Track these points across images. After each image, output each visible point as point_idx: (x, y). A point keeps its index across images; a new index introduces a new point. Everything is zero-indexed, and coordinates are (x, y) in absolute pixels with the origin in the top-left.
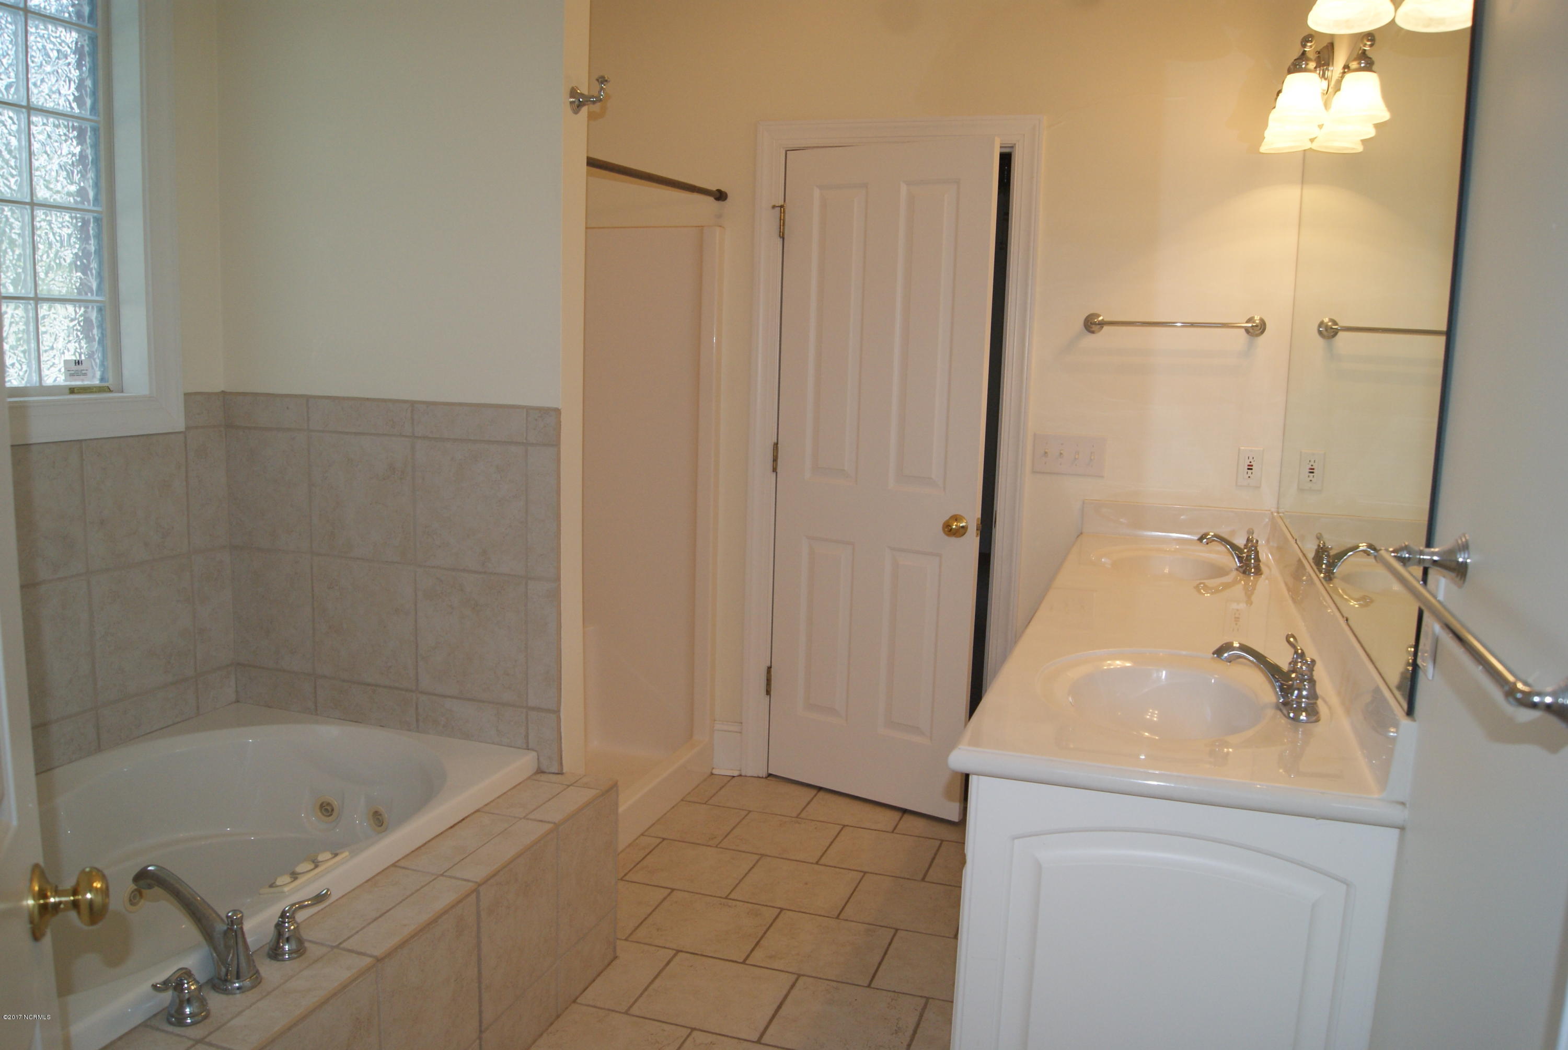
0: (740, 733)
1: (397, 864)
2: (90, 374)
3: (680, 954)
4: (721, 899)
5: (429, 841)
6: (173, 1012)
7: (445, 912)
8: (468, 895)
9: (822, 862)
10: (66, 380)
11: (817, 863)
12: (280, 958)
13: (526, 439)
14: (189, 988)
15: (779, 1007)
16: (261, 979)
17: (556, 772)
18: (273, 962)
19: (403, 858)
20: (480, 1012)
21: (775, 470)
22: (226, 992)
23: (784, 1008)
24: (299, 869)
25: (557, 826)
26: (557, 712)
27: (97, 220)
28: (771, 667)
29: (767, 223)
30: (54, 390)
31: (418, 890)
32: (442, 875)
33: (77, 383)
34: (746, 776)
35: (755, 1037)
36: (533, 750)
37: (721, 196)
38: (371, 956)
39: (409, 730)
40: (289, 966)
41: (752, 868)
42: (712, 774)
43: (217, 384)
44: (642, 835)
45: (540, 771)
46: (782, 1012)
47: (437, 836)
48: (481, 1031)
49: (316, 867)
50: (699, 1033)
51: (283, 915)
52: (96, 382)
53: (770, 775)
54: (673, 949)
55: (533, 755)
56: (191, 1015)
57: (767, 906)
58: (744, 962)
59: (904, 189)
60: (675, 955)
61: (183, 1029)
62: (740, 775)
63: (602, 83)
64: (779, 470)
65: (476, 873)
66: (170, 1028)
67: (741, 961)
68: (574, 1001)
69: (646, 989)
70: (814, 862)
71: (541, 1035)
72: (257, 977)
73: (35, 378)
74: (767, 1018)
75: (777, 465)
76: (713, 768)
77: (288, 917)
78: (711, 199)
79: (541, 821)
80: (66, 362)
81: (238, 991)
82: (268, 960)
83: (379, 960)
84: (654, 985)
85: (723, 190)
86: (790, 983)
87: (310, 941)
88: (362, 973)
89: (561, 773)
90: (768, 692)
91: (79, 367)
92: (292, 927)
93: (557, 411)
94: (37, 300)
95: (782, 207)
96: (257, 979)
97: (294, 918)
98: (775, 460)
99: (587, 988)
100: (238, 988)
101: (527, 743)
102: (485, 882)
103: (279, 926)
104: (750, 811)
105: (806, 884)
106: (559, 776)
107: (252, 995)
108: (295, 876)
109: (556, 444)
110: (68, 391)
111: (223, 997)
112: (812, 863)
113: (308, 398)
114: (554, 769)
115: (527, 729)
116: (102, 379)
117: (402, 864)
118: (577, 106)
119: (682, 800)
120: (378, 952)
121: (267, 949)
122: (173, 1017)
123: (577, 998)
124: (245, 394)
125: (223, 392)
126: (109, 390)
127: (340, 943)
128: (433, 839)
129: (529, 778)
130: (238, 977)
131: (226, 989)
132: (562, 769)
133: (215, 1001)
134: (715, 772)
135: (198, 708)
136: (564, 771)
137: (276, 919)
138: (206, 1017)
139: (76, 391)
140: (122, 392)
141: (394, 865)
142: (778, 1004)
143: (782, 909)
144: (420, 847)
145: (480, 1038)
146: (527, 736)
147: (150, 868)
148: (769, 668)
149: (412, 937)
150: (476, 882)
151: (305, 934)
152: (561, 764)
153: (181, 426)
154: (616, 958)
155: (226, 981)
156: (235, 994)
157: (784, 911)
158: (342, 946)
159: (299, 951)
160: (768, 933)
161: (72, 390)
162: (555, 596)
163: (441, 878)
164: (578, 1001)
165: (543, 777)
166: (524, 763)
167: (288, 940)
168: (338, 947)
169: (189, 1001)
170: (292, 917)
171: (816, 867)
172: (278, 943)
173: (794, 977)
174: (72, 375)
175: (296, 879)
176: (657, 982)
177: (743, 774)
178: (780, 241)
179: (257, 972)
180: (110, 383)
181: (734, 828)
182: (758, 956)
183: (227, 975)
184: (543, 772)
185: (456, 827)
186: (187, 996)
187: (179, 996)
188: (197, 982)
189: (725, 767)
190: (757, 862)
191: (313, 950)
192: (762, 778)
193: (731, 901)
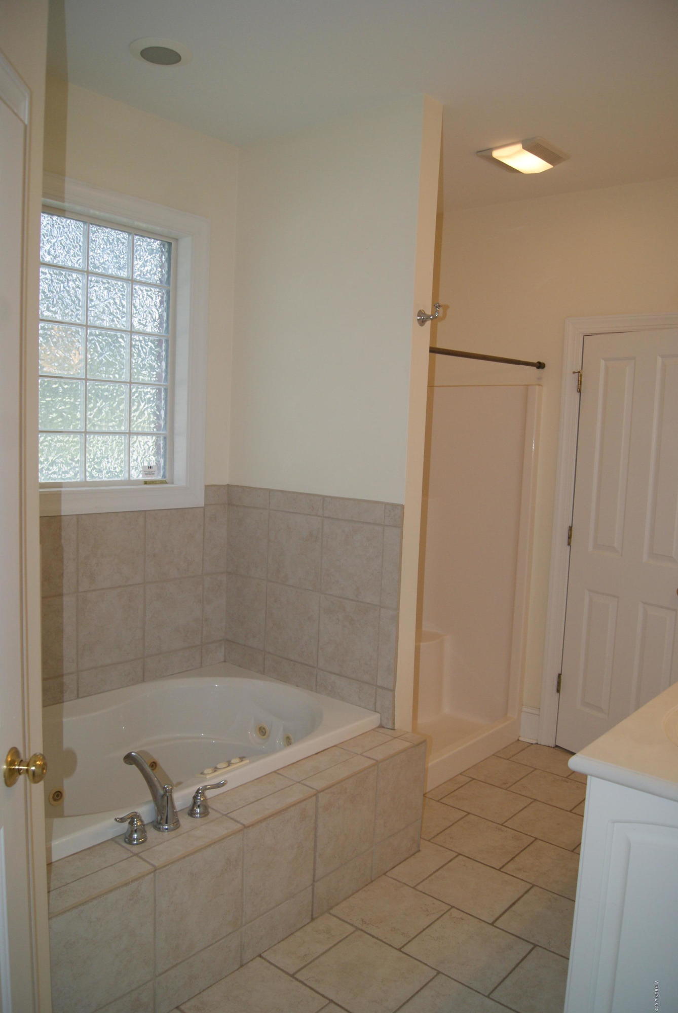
0: (539, 715)
1: (278, 772)
2: (156, 473)
3: (460, 856)
4: (498, 825)
5: (300, 761)
6: (127, 836)
7: (294, 805)
8: (311, 797)
9: (573, 811)
10: (143, 477)
11: (571, 811)
12: (194, 816)
13: (384, 523)
14: (137, 824)
15: (514, 904)
16: (179, 826)
17: (391, 728)
18: (190, 817)
19: (281, 768)
20: (314, 870)
21: (569, 544)
22: (159, 829)
23: (516, 905)
24: (218, 766)
25: (377, 762)
26: (393, 691)
27: (166, 390)
28: (561, 674)
29: (570, 382)
30: (137, 482)
31: (282, 789)
32: (299, 782)
33: (149, 478)
34: (540, 745)
35: (491, 920)
36: (378, 712)
37: (540, 366)
38: (242, 824)
39: (312, 691)
40: (198, 821)
41: (525, 807)
42: (518, 740)
43: (225, 480)
44: (461, 774)
45: (381, 726)
46: (514, 908)
47: (306, 758)
48: (314, 881)
49: (229, 766)
50: (456, 910)
51: (197, 792)
52: (160, 478)
53: (557, 746)
54: (456, 852)
55: (378, 715)
56: (137, 839)
57: (527, 834)
58: (499, 870)
59: (659, 360)
60: (456, 856)
61: (131, 846)
62: (537, 744)
63: (437, 307)
64: (572, 544)
65: (319, 784)
66: (124, 844)
67: (498, 868)
68: (385, 874)
69: (431, 875)
70: (569, 810)
71: (357, 891)
72: (177, 824)
73: (127, 475)
74: (503, 910)
75: (571, 541)
76: (519, 737)
77: (200, 793)
78: (535, 368)
79: (369, 758)
80: (144, 467)
81: (166, 831)
82: (187, 816)
83: (246, 827)
84: (438, 873)
85: (542, 361)
86: (526, 889)
87: (213, 809)
88: (234, 833)
89: (393, 729)
90: (558, 691)
91: (150, 470)
92: (202, 799)
93: (403, 507)
94: (130, 434)
95: (579, 372)
96: (177, 825)
97: (204, 794)
98: (570, 537)
99: (395, 867)
100: (167, 829)
101: (375, 708)
102: (322, 791)
103: (195, 797)
104: (536, 769)
105: (559, 824)
106: (393, 731)
107: (173, 833)
108: (216, 769)
109: (400, 526)
110: (143, 483)
111: (156, 832)
112: (567, 811)
113: (270, 491)
114: (390, 726)
115: (376, 699)
116: (164, 476)
117: (280, 772)
118: (422, 322)
119: (493, 755)
120: (246, 822)
121: (187, 810)
122: (127, 838)
123: (387, 872)
124: (238, 486)
125: (228, 485)
126: (165, 482)
127: (228, 813)
128: (302, 760)
129: (373, 730)
130: (166, 823)
131: (159, 828)
132: (394, 726)
133: (152, 833)
134: (520, 739)
135: (201, 663)
136: (396, 728)
137: (194, 794)
138: (143, 842)
139: (148, 483)
140: (173, 483)
141: (275, 772)
142: (513, 901)
143: (536, 839)
144: (294, 763)
145: (313, 885)
146: (375, 703)
147: (133, 754)
148: (560, 675)
149: (269, 817)
150: (317, 790)
151: (209, 803)
152: (394, 724)
153: (202, 504)
154: (419, 851)
155: (160, 823)
156: (165, 832)
157: (538, 840)
158: (229, 815)
159: (205, 813)
160: (522, 853)
161: (146, 483)
162: (395, 619)
163: (298, 784)
164: (387, 874)
165: (381, 730)
166: (371, 720)
167: (199, 806)
168: (226, 815)
169: (136, 831)
170: (203, 794)
171: (570, 814)
172: (193, 807)
173: (529, 886)
174: (146, 474)
175: (215, 771)
176: (440, 872)
177: (539, 743)
178: (577, 395)
179: (178, 821)
180: (167, 479)
181: (522, 778)
182: (511, 866)
183: (161, 820)
184: (383, 727)
185: (319, 754)
186: (135, 828)
187: (131, 828)
188: (142, 821)
189: (527, 737)
190: (530, 804)
191: (212, 815)
192: (551, 747)
193: (504, 828)
